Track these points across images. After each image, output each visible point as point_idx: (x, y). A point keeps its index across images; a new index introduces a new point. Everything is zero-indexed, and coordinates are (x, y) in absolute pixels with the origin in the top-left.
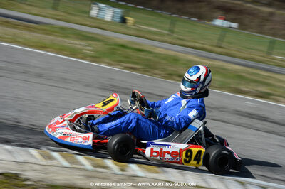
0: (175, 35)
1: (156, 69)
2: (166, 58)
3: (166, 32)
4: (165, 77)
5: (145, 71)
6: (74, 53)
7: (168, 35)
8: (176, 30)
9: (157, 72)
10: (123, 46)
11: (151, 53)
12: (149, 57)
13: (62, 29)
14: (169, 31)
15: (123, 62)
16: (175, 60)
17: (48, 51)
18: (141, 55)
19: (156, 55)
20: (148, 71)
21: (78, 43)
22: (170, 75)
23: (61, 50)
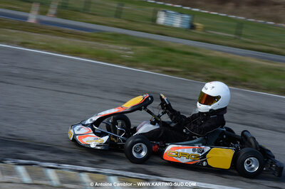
6: (110, 58)
9: (198, 75)
10: (171, 50)
11: (201, 56)
15: (163, 66)
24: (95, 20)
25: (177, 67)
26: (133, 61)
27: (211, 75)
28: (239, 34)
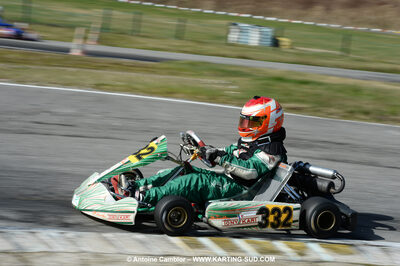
0: (352, 56)
1: (331, 106)
2: (343, 89)
3: (337, 53)
4: (345, 117)
5: (315, 112)
6: (213, 96)
7: (342, 56)
8: (353, 48)
9: (332, 110)
10: (280, 79)
11: (320, 84)
12: (319, 90)
13: (193, 64)
14: (342, 50)
16: (356, 91)
17: (177, 98)
18: (306, 89)
19: (329, 86)
20: (319, 111)
21: (216, 81)
22: (351, 112)
23: (195, 94)
24: (151, 45)
25: (303, 102)
26: (243, 99)
27: (349, 109)
28: (346, 50)
